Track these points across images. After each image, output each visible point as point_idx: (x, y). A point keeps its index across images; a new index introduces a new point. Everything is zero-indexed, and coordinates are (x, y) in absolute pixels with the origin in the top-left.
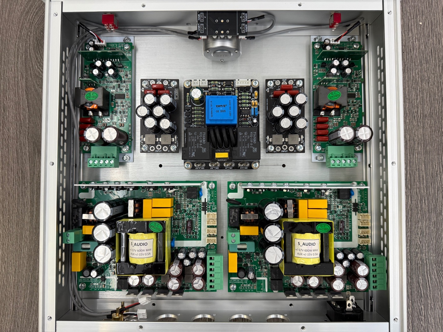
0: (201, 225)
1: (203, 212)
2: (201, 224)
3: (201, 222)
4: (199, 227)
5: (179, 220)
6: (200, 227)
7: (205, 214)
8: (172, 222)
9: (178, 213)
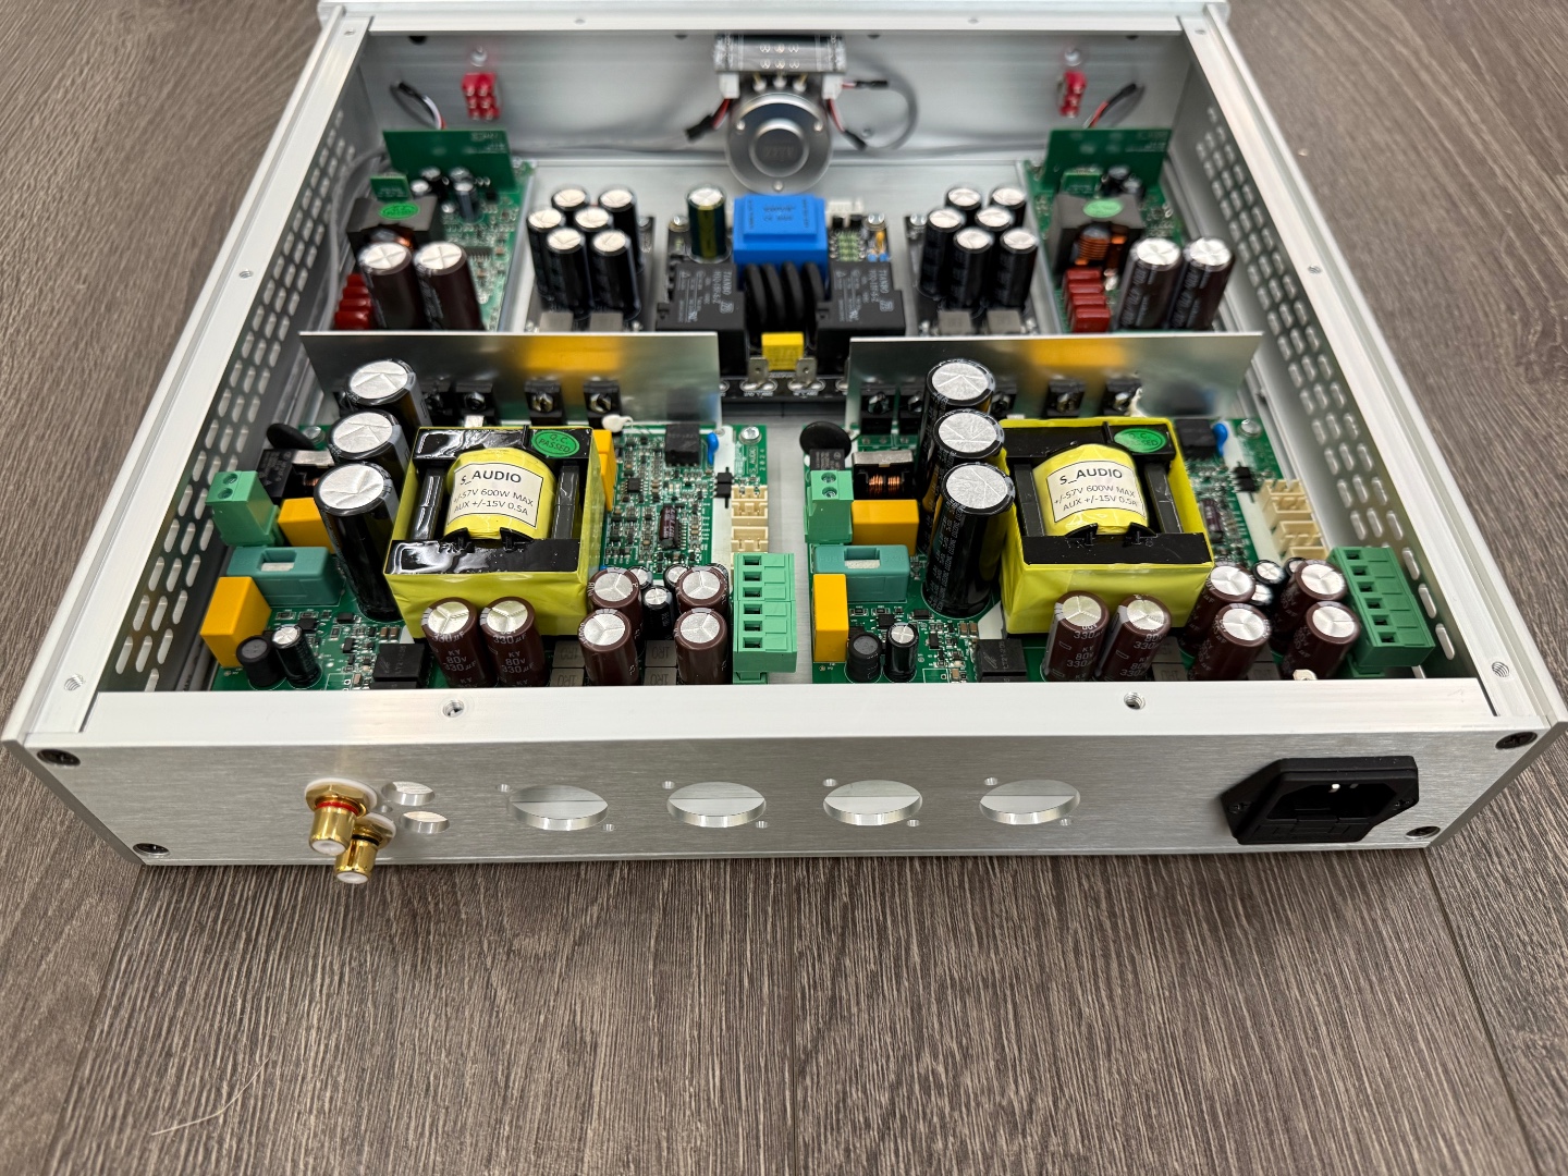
0: (710, 537)
1: (718, 503)
2: (710, 533)
3: (710, 527)
4: (704, 542)
5: (634, 520)
6: (709, 543)
7: (727, 506)
8: (609, 527)
9: (631, 504)
